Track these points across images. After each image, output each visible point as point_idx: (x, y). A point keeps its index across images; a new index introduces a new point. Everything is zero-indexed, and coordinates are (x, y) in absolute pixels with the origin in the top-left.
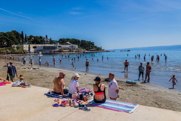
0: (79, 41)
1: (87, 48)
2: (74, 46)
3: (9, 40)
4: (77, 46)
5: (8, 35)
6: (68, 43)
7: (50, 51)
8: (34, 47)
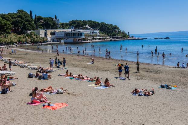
0: (99, 24)
1: (110, 34)
2: (95, 31)
3: (26, 24)
4: (98, 31)
5: (24, 17)
6: (87, 26)
7: (74, 39)
8: (52, 34)
